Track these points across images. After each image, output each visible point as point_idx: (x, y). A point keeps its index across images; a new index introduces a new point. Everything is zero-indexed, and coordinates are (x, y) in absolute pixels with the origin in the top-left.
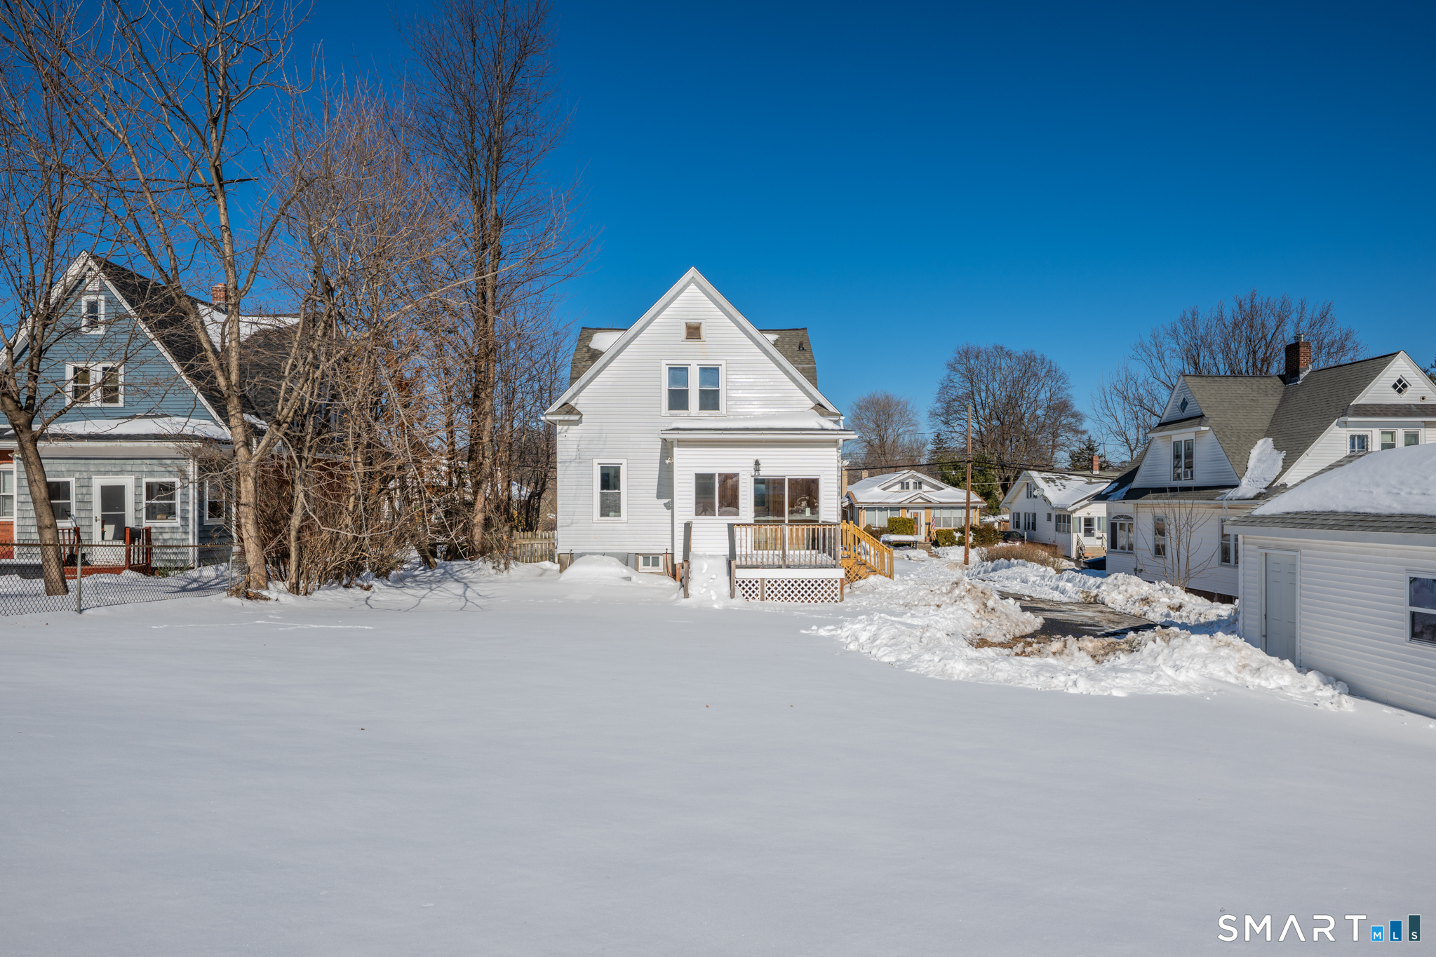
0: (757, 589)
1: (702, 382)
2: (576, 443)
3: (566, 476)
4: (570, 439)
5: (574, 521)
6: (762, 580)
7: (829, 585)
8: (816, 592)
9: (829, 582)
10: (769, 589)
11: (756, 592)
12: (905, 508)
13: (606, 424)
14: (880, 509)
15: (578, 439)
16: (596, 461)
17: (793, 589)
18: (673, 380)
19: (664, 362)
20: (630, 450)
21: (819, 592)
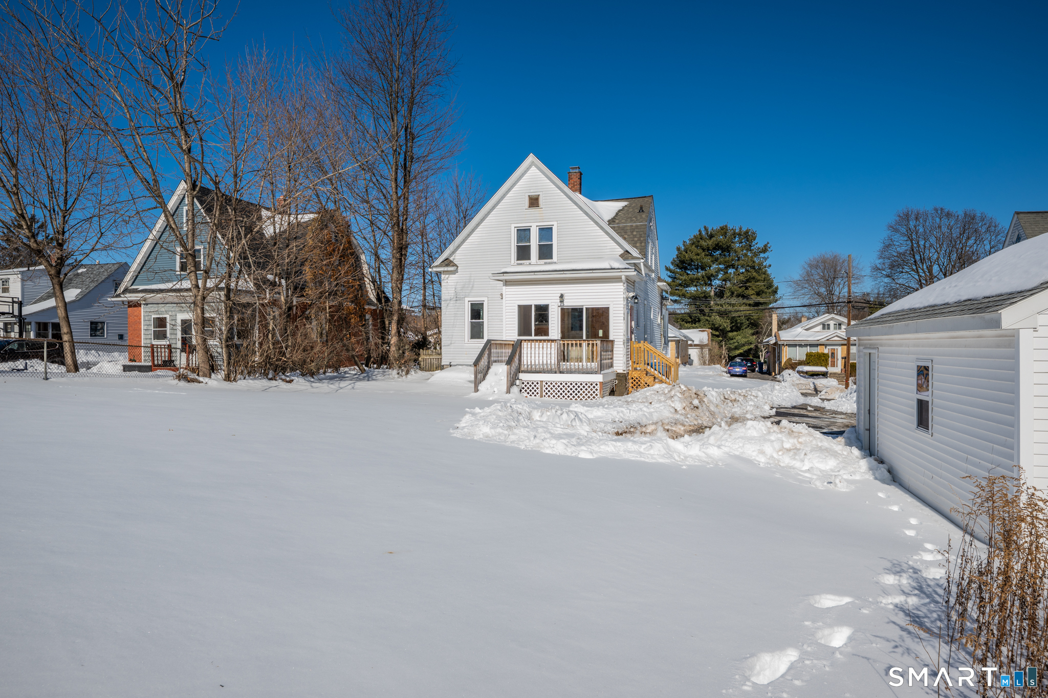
0: (537, 388)
1: (541, 239)
2: (454, 287)
3: (448, 310)
4: (450, 284)
5: (453, 342)
6: (542, 382)
7: (592, 387)
8: (581, 392)
9: (592, 384)
10: (547, 389)
11: (537, 391)
12: (823, 345)
13: (473, 273)
14: (800, 346)
15: (455, 284)
16: (467, 299)
17: (564, 389)
18: (519, 239)
19: (513, 226)
20: (490, 291)
21: (584, 392)
